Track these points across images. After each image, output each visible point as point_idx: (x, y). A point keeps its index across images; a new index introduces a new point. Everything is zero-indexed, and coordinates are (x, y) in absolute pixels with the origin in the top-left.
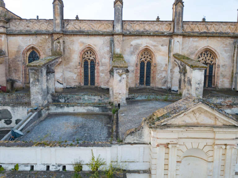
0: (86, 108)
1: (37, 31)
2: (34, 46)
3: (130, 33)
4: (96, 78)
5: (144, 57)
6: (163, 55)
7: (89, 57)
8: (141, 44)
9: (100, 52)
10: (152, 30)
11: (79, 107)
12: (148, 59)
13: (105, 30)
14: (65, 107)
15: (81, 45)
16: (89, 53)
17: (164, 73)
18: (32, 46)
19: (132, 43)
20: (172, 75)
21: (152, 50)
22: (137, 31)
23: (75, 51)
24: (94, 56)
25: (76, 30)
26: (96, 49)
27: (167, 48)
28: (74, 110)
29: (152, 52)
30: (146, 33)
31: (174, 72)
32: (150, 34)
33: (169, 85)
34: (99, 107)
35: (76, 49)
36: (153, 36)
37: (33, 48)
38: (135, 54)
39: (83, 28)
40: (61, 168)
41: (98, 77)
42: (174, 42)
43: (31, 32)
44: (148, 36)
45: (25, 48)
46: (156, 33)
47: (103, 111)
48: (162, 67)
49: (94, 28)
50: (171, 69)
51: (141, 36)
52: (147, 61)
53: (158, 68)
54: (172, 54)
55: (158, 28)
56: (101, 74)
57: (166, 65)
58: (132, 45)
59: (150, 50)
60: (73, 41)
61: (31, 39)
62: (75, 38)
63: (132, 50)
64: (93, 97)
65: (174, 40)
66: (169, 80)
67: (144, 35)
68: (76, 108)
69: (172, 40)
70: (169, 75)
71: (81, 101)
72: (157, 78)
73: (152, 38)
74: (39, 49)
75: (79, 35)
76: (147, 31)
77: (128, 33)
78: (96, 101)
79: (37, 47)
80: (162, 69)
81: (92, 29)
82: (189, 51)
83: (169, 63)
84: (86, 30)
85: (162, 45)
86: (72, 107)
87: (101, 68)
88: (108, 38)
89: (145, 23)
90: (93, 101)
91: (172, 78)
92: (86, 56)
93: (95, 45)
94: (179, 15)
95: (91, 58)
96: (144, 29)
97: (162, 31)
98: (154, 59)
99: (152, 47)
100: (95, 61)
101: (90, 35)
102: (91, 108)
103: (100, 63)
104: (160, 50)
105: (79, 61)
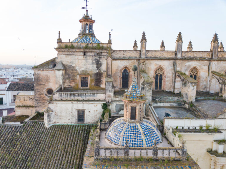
0: (170, 104)
1: (129, 57)
2: (127, 66)
3: (185, 58)
4: (163, 85)
5: (193, 73)
6: (205, 72)
7: (159, 72)
8: (192, 65)
9: (166, 70)
10: (198, 56)
11: (166, 103)
12: (195, 74)
13: (170, 56)
14: (159, 103)
15: (155, 66)
16: (159, 70)
17: (205, 82)
18: (126, 66)
19: (186, 64)
20: (210, 84)
21: (198, 68)
22: (189, 57)
23: (151, 69)
24: (162, 72)
25: (152, 56)
26: (164, 68)
27: (208, 68)
28: (163, 105)
29: (198, 70)
30: (195, 58)
31: (211, 82)
32: (197, 59)
33: (208, 90)
34: (177, 103)
35: (152, 68)
36: (199, 60)
37: (126, 67)
38: (187, 71)
39: (157, 55)
40: (194, 128)
41: (164, 84)
42: (212, 64)
43: (126, 58)
44: (196, 60)
45: (121, 67)
46: (201, 58)
47: (179, 106)
48: (204, 78)
49: (163, 55)
50: (210, 80)
51: (192, 60)
52: (194, 75)
53: (201, 79)
54: (210, 71)
55: (202, 55)
56: (166, 83)
57: (206, 77)
58: (186, 66)
59: (197, 68)
60: (151, 63)
61: (126, 62)
62: (152, 61)
63: (186, 68)
64: (174, 98)
65: (212, 63)
66: (208, 87)
67: (194, 60)
68: (164, 103)
69: (211, 63)
70: (209, 84)
71: (167, 100)
72: (200, 85)
73: (198, 62)
74: (130, 68)
75: (155, 59)
76: (195, 57)
77: (184, 58)
78: (175, 100)
79: (128, 67)
80: (204, 80)
81: (162, 56)
82: (221, 69)
83: (209, 77)
84: (158, 56)
85: (204, 66)
86: (162, 103)
87: (167, 79)
88: (172, 61)
89: (194, 52)
90: (174, 100)
91: (210, 86)
92: (157, 72)
93: (164, 66)
94: (216, 48)
95: (161, 73)
96: (194, 56)
97: (204, 57)
98: (198, 74)
99: (198, 67)
100: (162, 75)
101: (161, 60)
102: (172, 104)
103: (166, 76)
104: (202, 69)
105: (153, 75)
